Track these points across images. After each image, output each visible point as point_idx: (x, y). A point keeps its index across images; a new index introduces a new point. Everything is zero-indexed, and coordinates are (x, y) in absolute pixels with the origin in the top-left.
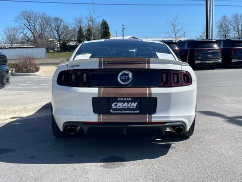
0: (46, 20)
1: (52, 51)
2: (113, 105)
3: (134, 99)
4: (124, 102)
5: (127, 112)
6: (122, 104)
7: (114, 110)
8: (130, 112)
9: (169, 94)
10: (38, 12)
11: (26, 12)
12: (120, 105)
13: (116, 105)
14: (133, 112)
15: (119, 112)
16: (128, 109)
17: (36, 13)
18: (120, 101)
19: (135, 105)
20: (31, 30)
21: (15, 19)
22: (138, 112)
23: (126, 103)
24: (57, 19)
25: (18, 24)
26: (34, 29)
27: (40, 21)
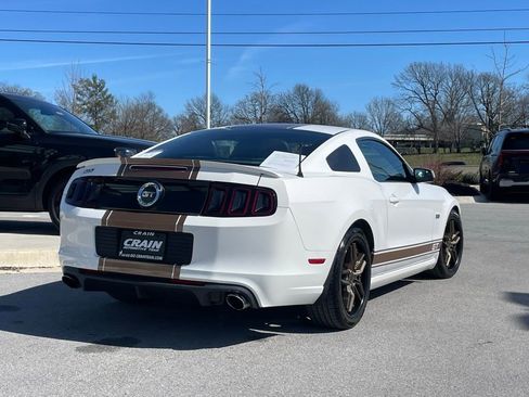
0: (464, 82)
1: (469, 150)
2: (125, 243)
3: (158, 235)
4: (142, 238)
5: (144, 257)
6: (139, 241)
7: (126, 251)
8: (148, 257)
9: (214, 230)
10: (446, 64)
11: (420, 65)
12: (136, 242)
13: (130, 243)
14: (153, 258)
15: (132, 256)
16: (147, 252)
17: (441, 67)
18: (137, 237)
19: (158, 245)
20: (428, 105)
21: (394, 81)
22: (161, 258)
23: (145, 242)
24: (486, 78)
25: (400, 91)
26: (435, 101)
27: (450, 84)
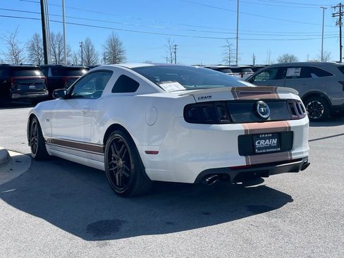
2: (257, 144)
3: (274, 135)
4: (265, 139)
7: (259, 149)
13: (259, 143)
14: (275, 149)
16: (270, 147)
18: (262, 139)
19: (275, 141)
22: (279, 149)
23: (268, 140)
